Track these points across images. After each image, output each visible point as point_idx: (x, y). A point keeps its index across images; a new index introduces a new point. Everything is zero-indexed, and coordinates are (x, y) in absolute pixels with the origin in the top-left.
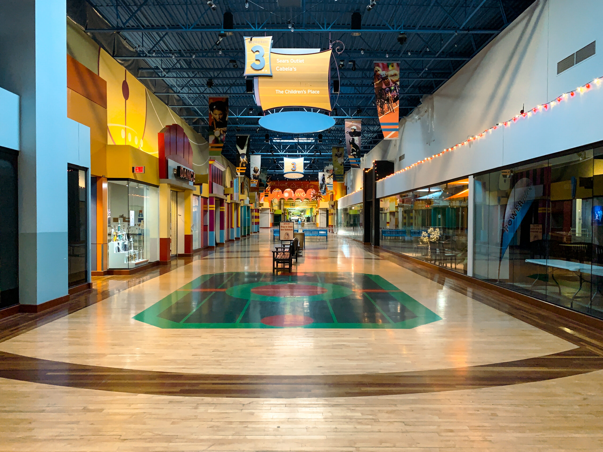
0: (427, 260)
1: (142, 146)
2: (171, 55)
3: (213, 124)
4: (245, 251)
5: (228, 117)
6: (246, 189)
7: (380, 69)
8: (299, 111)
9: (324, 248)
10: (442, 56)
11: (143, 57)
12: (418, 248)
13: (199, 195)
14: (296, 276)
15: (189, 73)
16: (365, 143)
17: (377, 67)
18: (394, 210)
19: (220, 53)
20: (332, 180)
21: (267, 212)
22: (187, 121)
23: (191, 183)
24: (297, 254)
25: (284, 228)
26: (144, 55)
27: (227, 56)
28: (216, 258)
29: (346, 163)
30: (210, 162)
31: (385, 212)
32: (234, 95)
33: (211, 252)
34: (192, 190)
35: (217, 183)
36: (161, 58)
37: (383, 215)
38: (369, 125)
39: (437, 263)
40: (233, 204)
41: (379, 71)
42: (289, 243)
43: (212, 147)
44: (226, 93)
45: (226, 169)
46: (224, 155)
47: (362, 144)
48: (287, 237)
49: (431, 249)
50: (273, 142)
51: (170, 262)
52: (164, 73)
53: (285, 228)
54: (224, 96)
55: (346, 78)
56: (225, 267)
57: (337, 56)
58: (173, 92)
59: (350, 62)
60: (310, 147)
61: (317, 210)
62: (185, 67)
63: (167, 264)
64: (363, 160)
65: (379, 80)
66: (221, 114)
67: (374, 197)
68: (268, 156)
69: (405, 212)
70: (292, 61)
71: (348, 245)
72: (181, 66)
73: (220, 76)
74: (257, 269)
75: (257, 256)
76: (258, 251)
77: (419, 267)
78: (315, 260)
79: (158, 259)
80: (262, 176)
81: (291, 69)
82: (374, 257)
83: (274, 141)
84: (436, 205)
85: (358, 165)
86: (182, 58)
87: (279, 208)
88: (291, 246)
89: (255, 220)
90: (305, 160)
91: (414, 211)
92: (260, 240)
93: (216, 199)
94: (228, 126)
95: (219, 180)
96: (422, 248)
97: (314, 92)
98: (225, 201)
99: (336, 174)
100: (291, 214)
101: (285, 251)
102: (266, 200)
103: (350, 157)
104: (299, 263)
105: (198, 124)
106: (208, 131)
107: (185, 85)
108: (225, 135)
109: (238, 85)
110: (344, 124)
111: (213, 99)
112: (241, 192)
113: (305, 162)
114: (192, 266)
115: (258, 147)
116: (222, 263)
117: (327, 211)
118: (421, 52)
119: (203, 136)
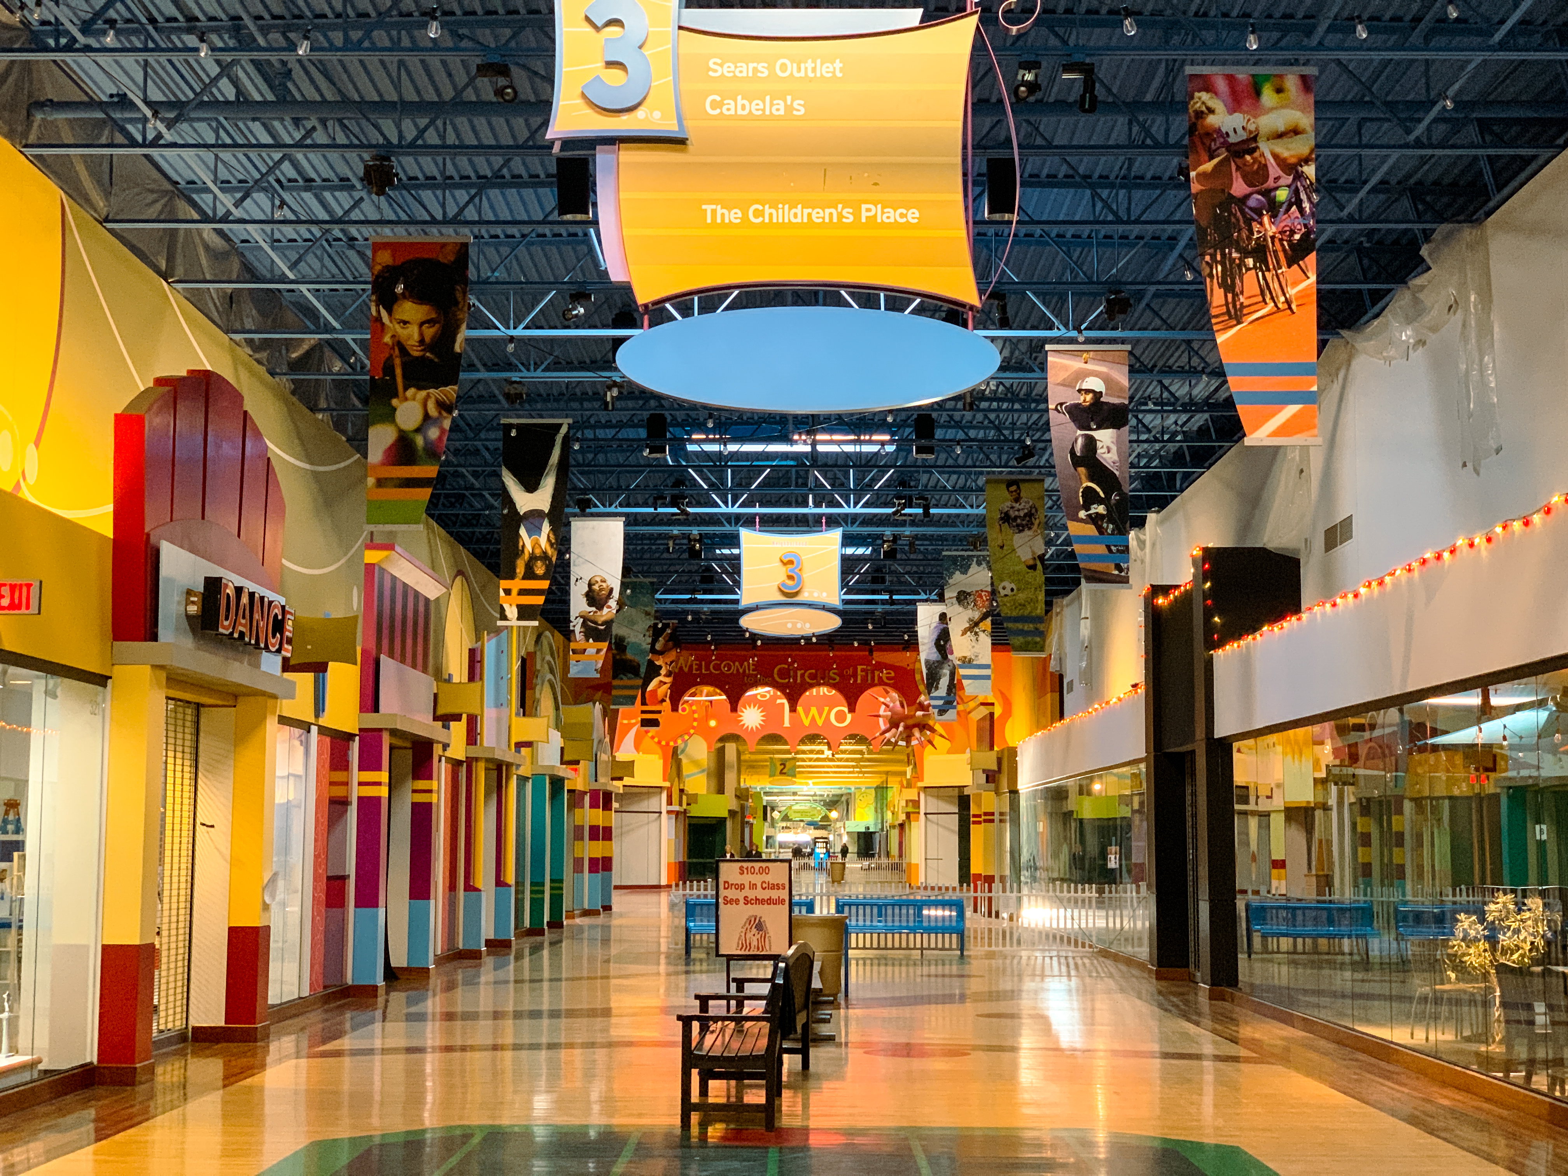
0: (1487, 1062)
1: (31, 478)
2: (191, 40)
3: (389, 369)
4: (536, 1014)
5: (464, 333)
6: (547, 689)
7: (1217, 104)
8: (816, 303)
9: (947, 999)
10: (1521, 41)
11: (58, 49)
12: (1437, 1000)
13: (312, 719)
14: (805, 1148)
15: (277, 124)
16: (1151, 458)
17: (1204, 96)
18: (1305, 795)
19: (433, 31)
20: (986, 641)
21: (653, 804)
22: (263, 356)
23: (271, 663)
24: (805, 1027)
25: (740, 895)
26: (63, 41)
27: (465, 44)
28: (384, 1051)
29: (1057, 555)
30: (372, 557)
31: (1264, 806)
32: (498, 230)
33: (363, 1016)
34: (274, 697)
35: (403, 661)
36: (141, 57)
37: (1253, 823)
38: (1168, 371)
39: (1540, 1081)
40: (481, 766)
41: (1211, 111)
42: (765, 970)
43: (381, 483)
44: (456, 221)
45: (450, 587)
46: (443, 521)
47: (1132, 465)
48: (754, 938)
49: (1504, 1005)
50: (687, 455)
51: (151, 1070)
52: (155, 126)
53: (747, 892)
54: (450, 235)
55: (1050, 145)
56: (429, 1098)
57: (1006, 44)
58: (196, 216)
59: (1068, 69)
60: (874, 480)
61: (912, 794)
62: (258, 97)
63: (133, 1084)
64: (1142, 543)
65: (1211, 158)
66: (430, 322)
67: (1200, 733)
68: (661, 523)
69: (1365, 807)
70: (784, 67)
71: (1074, 982)
72: (239, 93)
73: (432, 137)
74: (596, 1108)
75: (599, 1038)
76: (606, 1013)
77: (1446, 1102)
78: (902, 1063)
79: (91, 1055)
80: (632, 623)
81: (779, 109)
82: (1208, 1049)
83: (691, 448)
84: (1524, 773)
85: (1118, 567)
86: (245, 57)
87: (714, 783)
88: (775, 987)
89: (593, 849)
90: (848, 540)
91: (1408, 806)
92: (614, 950)
93: (398, 742)
94: (462, 376)
95: (409, 642)
96: (1455, 1001)
97: (892, 216)
98: (437, 750)
99: (1005, 611)
100: (776, 815)
101: (746, 1011)
102: (647, 741)
103: (1075, 528)
104: (819, 1077)
105: (318, 371)
106: (365, 401)
107: (256, 182)
108: (447, 424)
109: (516, 182)
110: (1043, 367)
111: (394, 247)
112: (523, 704)
113: (850, 551)
114: (261, 1089)
115: (612, 481)
116: (415, 1077)
117: (964, 802)
118: (1417, 20)
119: (339, 425)
